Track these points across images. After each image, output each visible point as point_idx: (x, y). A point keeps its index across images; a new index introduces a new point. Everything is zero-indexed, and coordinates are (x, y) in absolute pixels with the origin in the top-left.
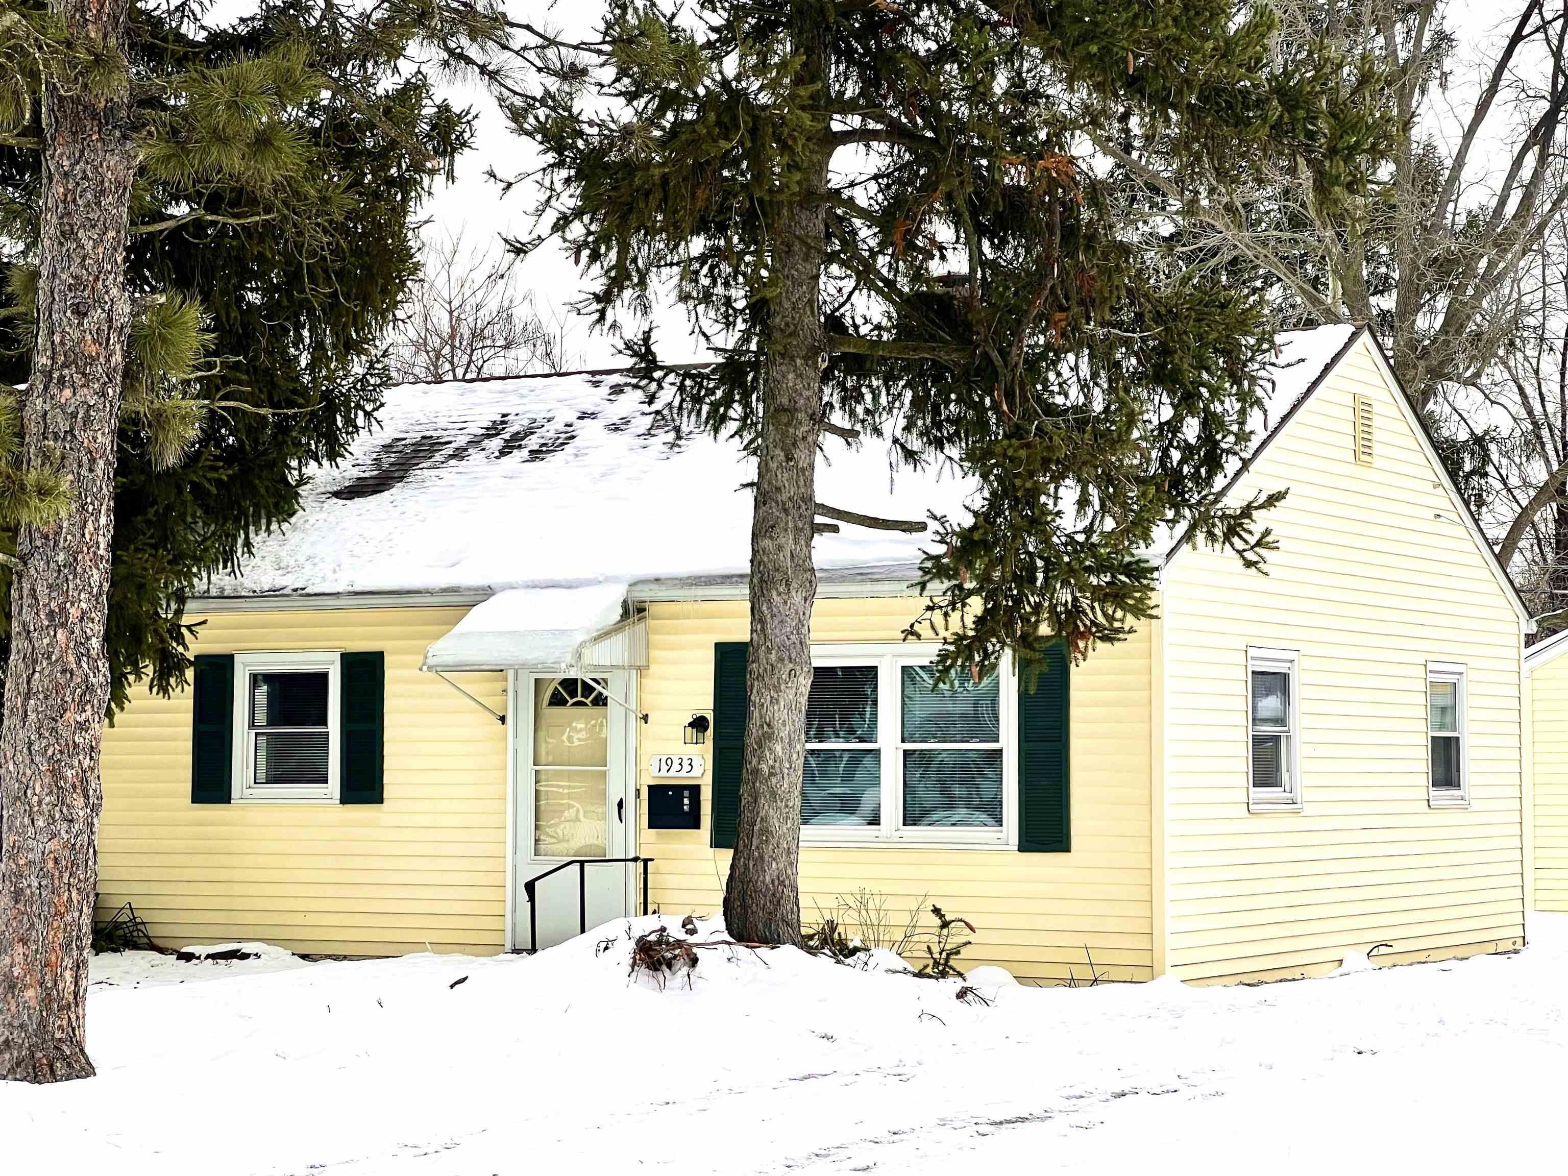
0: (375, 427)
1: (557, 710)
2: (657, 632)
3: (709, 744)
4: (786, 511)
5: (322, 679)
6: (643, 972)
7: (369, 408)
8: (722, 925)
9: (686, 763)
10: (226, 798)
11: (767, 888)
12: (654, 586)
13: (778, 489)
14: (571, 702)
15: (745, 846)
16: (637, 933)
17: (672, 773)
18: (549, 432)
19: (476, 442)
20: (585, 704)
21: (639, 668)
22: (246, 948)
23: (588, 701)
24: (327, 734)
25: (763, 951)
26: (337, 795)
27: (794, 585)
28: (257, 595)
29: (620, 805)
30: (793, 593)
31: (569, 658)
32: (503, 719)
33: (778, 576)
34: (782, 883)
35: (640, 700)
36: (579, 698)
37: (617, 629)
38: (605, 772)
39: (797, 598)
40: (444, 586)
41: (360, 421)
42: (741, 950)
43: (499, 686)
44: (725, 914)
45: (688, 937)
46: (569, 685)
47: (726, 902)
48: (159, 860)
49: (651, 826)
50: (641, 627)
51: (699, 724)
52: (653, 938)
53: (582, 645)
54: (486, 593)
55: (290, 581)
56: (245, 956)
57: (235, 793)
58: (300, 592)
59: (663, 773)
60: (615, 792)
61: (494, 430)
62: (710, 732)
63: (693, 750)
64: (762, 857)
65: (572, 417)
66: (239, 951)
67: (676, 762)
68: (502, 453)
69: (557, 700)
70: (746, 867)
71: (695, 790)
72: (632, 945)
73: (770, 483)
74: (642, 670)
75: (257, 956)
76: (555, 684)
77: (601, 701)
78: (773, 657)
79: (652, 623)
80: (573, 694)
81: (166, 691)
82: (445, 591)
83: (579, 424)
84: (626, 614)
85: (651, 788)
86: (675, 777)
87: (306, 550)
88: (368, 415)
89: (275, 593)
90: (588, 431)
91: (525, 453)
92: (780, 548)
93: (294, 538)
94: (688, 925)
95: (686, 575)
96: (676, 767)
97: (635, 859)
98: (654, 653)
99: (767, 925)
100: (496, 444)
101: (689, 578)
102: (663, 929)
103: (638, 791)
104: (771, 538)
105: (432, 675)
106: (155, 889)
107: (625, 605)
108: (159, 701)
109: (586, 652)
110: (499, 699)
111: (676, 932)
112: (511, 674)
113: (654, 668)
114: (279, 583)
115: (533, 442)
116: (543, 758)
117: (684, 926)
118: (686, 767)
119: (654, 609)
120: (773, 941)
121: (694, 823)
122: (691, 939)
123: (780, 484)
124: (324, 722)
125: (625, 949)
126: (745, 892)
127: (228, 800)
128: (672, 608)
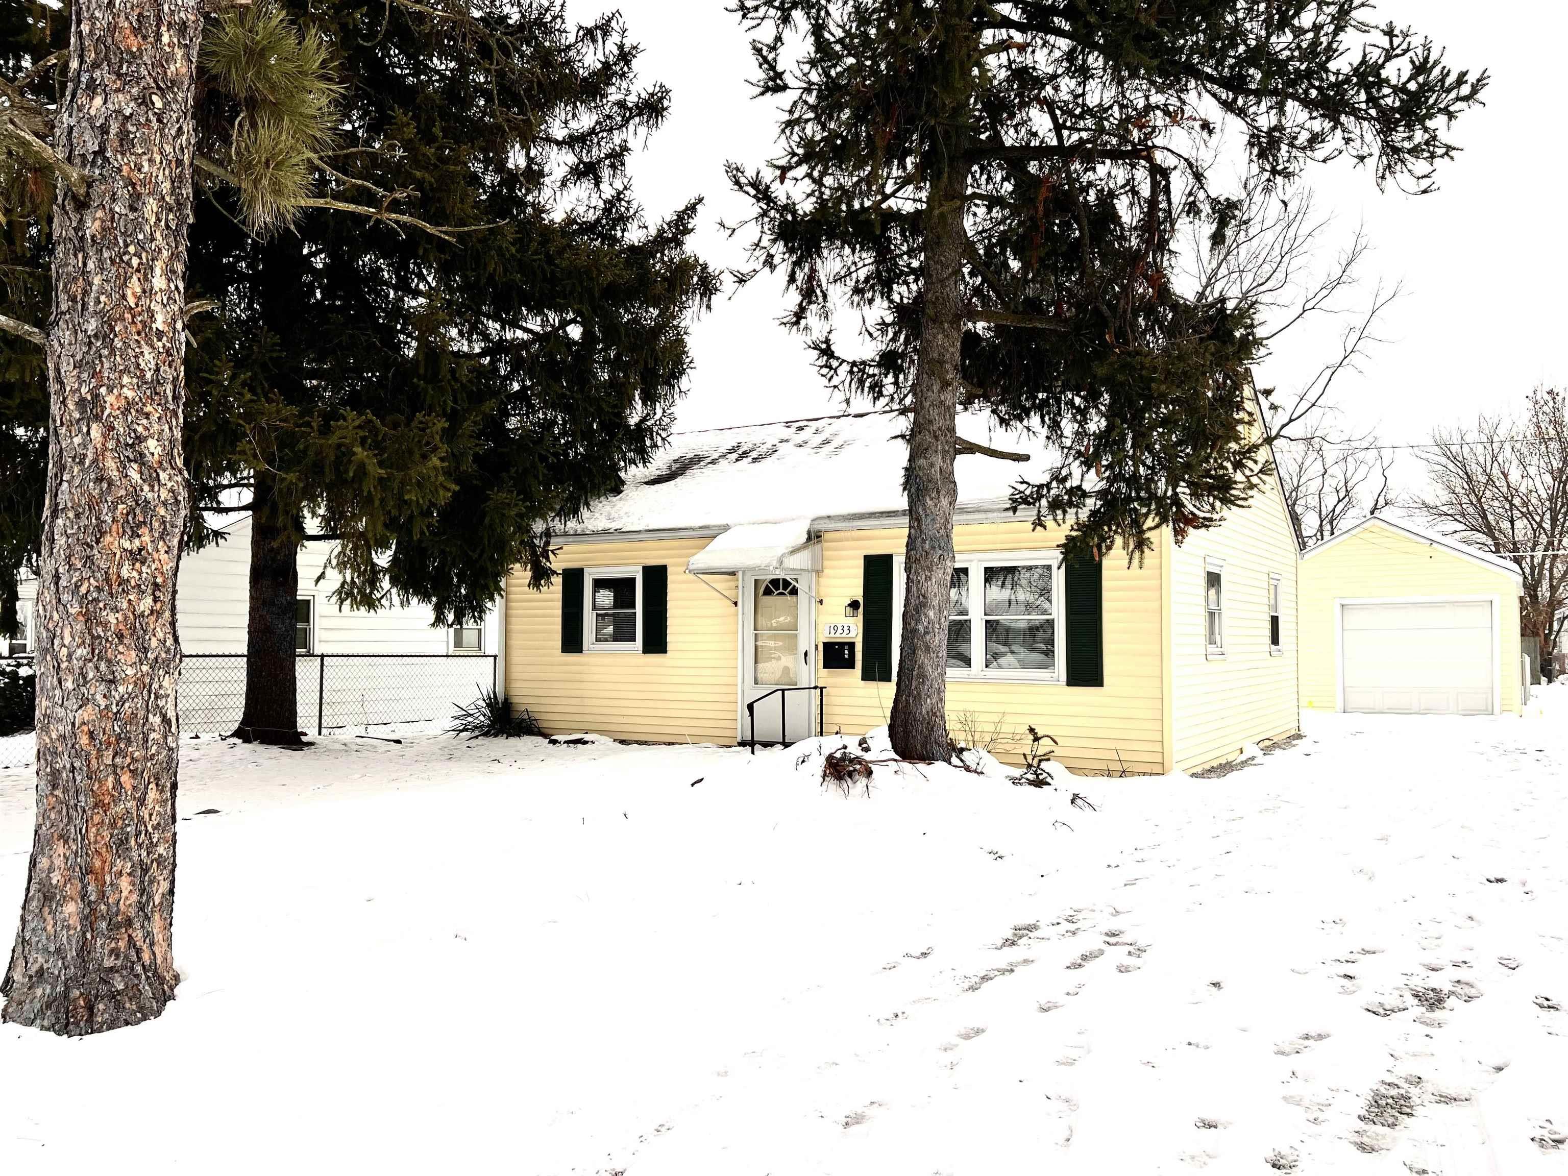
0: (667, 445)
1: (768, 599)
2: (828, 549)
3: (861, 617)
4: (936, 438)
5: (633, 580)
6: (832, 784)
7: (664, 435)
8: (888, 744)
9: (846, 629)
10: (580, 650)
11: (924, 719)
12: (827, 521)
13: (930, 422)
14: (776, 593)
15: (906, 686)
16: (826, 752)
17: (838, 635)
18: (763, 449)
19: (723, 456)
20: (785, 594)
21: (817, 572)
22: (587, 737)
23: (786, 592)
24: (635, 613)
25: (921, 766)
26: (641, 648)
27: (943, 492)
28: (595, 533)
29: (806, 654)
30: (942, 498)
31: (775, 564)
32: (736, 604)
33: (930, 486)
34: (934, 714)
35: (818, 592)
36: (781, 591)
37: (804, 546)
38: (796, 635)
39: (944, 502)
40: (699, 524)
41: (659, 443)
42: (906, 766)
43: (733, 584)
44: (890, 736)
45: (863, 753)
46: (775, 582)
47: (891, 727)
48: (545, 685)
49: (825, 667)
50: (818, 546)
51: (854, 605)
52: (838, 755)
53: (783, 555)
54: (726, 528)
55: (614, 526)
56: (586, 743)
57: (585, 647)
58: (619, 531)
59: (832, 635)
60: (803, 645)
61: (733, 450)
62: (861, 609)
63: (851, 621)
64: (919, 695)
65: (776, 442)
66: (583, 739)
67: (840, 628)
68: (737, 460)
69: (767, 592)
70: (907, 702)
71: (852, 645)
72: (822, 761)
73: (924, 417)
74: (819, 572)
75: (593, 742)
76: (766, 582)
77: (794, 592)
78: (927, 546)
79: (825, 545)
80: (778, 588)
81: (538, 588)
82: (700, 527)
83: (779, 445)
84: (809, 539)
85: (825, 644)
86: (840, 637)
87: (625, 509)
88: (663, 439)
89: (605, 532)
90: (782, 448)
91: (750, 459)
92: (932, 465)
93: (620, 504)
94: (863, 744)
96: (840, 631)
97: (815, 688)
98: (826, 563)
99: (924, 746)
100: (735, 456)
102: (845, 747)
103: (817, 646)
104: (925, 458)
105: (692, 577)
106: (543, 701)
107: (809, 533)
108: (533, 593)
109: (786, 560)
110: (734, 592)
111: (854, 750)
112: (740, 574)
113: (826, 571)
114: (608, 526)
115: (754, 454)
116: (759, 626)
117: (860, 745)
118: (846, 631)
119: (827, 536)
120: (927, 758)
121: (850, 665)
122: (867, 756)
123: (932, 418)
124: (634, 607)
125: (818, 764)
126: (907, 721)
127: (581, 651)
128: (837, 534)
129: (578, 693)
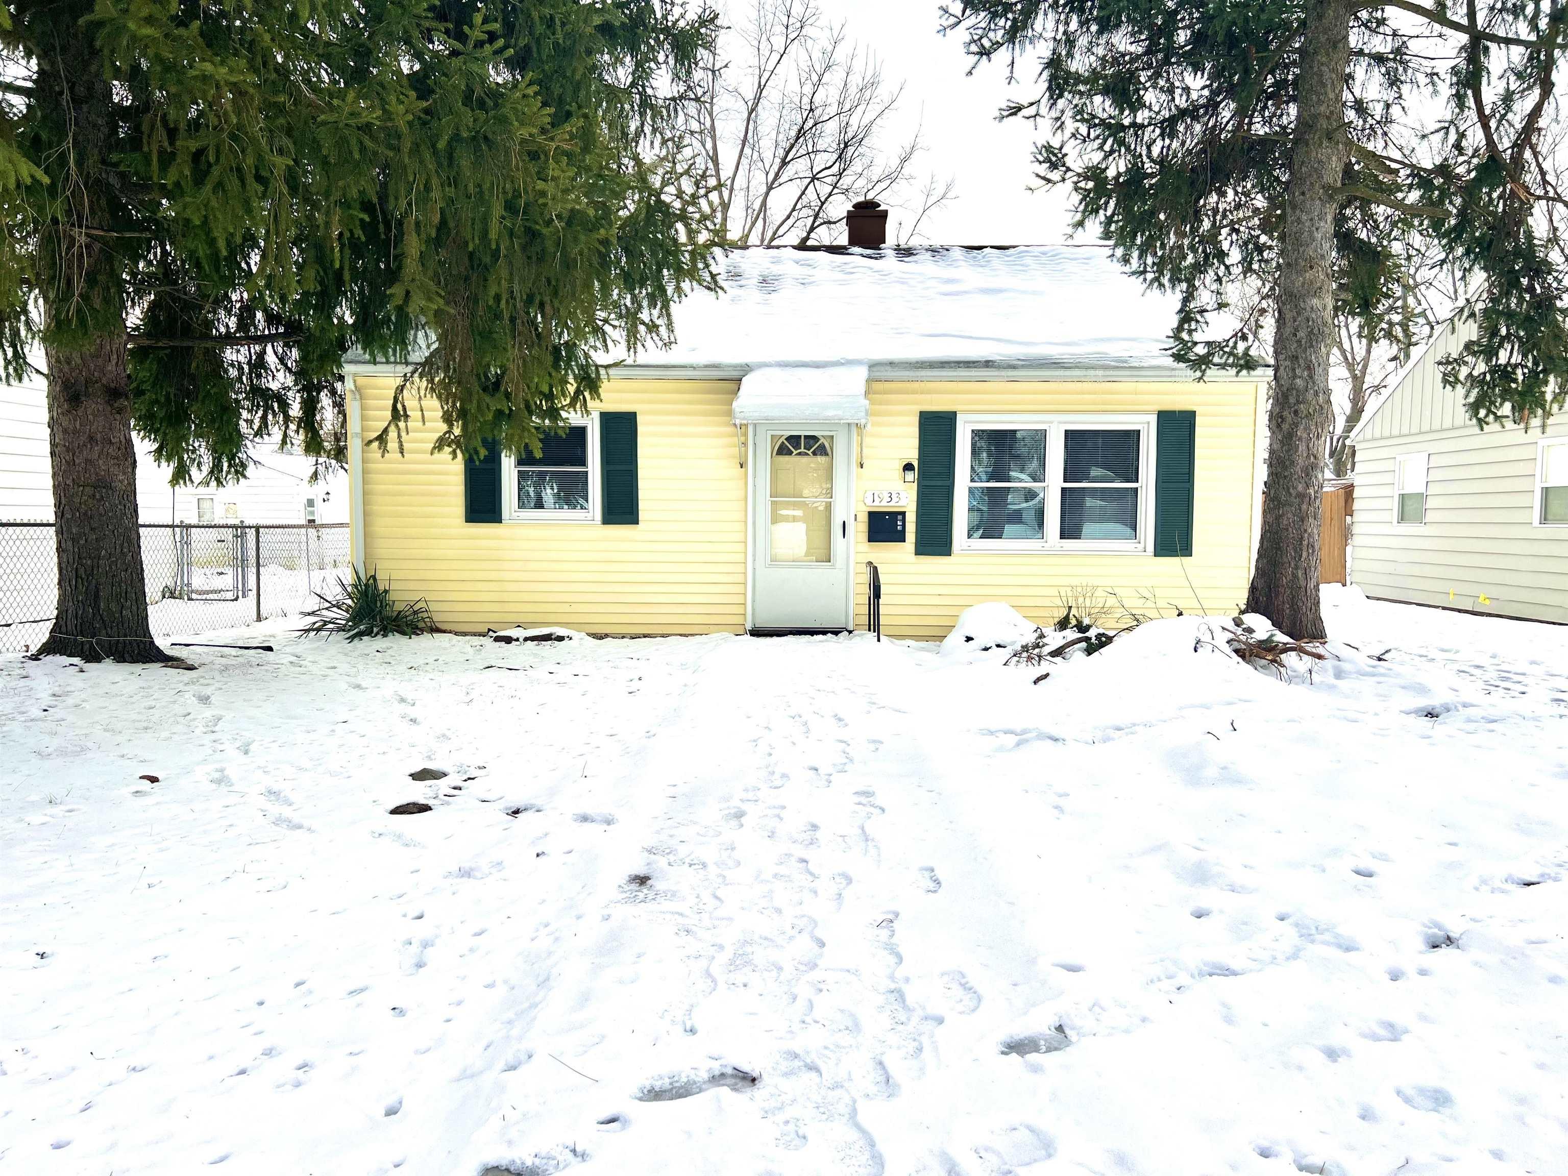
1: (784, 459)
3: (915, 482)
5: (583, 431)
9: (897, 496)
10: (496, 519)
12: (888, 368)
14: (795, 452)
17: (885, 503)
20: (808, 454)
22: (560, 632)
23: (809, 452)
24: (587, 472)
26: (599, 517)
29: (845, 526)
32: (744, 464)
35: (859, 452)
36: (802, 450)
38: (829, 504)
40: (706, 363)
46: (794, 440)
49: (870, 540)
51: (908, 467)
54: (744, 369)
56: (560, 639)
57: (504, 515)
59: (878, 503)
60: (839, 515)
62: (915, 474)
63: (903, 487)
66: (551, 635)
67: (887, 495)
69: (783, 451)
71: (902, 515)
74: (860, 429)
75: (569, 638)
76: (782, 439)
77: (824, 451)
80: (797, 446)
82: (706, 366)
85: (869, 514)
86: (888, 506)
94: (1241, 624)
95: (914, 361)
96: (887, 499)
101: (917, 362)
103: (858, 516)
110: (739, 449)
112: (750, 429)
113: (871, 428)
118: (897, 499)
124: (583, 462)
127: (499, 520)
128: (887, 385)
129: (493, 575)
